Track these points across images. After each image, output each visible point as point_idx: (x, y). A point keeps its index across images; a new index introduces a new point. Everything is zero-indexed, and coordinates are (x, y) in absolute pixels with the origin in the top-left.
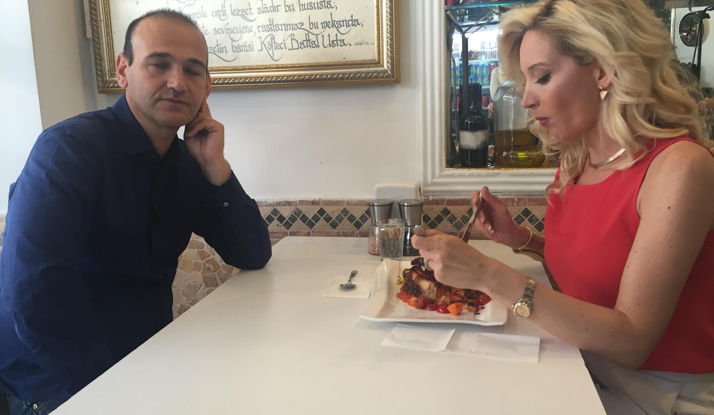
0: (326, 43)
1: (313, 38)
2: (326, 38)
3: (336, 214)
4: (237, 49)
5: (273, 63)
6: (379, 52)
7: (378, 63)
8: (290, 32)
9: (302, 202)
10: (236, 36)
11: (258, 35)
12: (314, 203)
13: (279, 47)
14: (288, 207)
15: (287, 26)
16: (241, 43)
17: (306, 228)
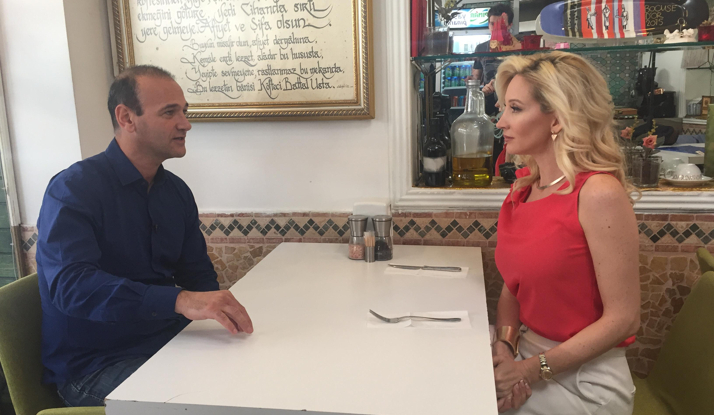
0: (314, 85)
1: (303, 81)
2: (314, 81)
3: (323, 224)
4: (241, 88)
5: (271, 100)
6: (358, 94)
7: (357, 102)
8: (285, 76)
9: (295, 214)
10: (241, 78)
11: (258, 77)
12: (305, 215)
13: (275, 88)
14: (283, 218)
15: (282, 71)
16: (244, 83)
17: (299, 236)
